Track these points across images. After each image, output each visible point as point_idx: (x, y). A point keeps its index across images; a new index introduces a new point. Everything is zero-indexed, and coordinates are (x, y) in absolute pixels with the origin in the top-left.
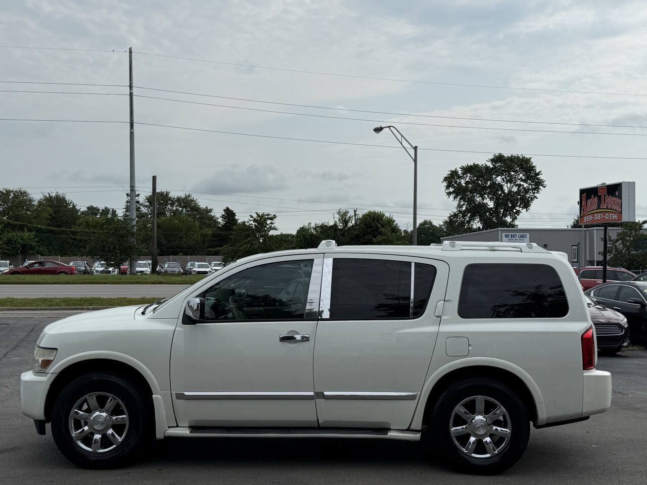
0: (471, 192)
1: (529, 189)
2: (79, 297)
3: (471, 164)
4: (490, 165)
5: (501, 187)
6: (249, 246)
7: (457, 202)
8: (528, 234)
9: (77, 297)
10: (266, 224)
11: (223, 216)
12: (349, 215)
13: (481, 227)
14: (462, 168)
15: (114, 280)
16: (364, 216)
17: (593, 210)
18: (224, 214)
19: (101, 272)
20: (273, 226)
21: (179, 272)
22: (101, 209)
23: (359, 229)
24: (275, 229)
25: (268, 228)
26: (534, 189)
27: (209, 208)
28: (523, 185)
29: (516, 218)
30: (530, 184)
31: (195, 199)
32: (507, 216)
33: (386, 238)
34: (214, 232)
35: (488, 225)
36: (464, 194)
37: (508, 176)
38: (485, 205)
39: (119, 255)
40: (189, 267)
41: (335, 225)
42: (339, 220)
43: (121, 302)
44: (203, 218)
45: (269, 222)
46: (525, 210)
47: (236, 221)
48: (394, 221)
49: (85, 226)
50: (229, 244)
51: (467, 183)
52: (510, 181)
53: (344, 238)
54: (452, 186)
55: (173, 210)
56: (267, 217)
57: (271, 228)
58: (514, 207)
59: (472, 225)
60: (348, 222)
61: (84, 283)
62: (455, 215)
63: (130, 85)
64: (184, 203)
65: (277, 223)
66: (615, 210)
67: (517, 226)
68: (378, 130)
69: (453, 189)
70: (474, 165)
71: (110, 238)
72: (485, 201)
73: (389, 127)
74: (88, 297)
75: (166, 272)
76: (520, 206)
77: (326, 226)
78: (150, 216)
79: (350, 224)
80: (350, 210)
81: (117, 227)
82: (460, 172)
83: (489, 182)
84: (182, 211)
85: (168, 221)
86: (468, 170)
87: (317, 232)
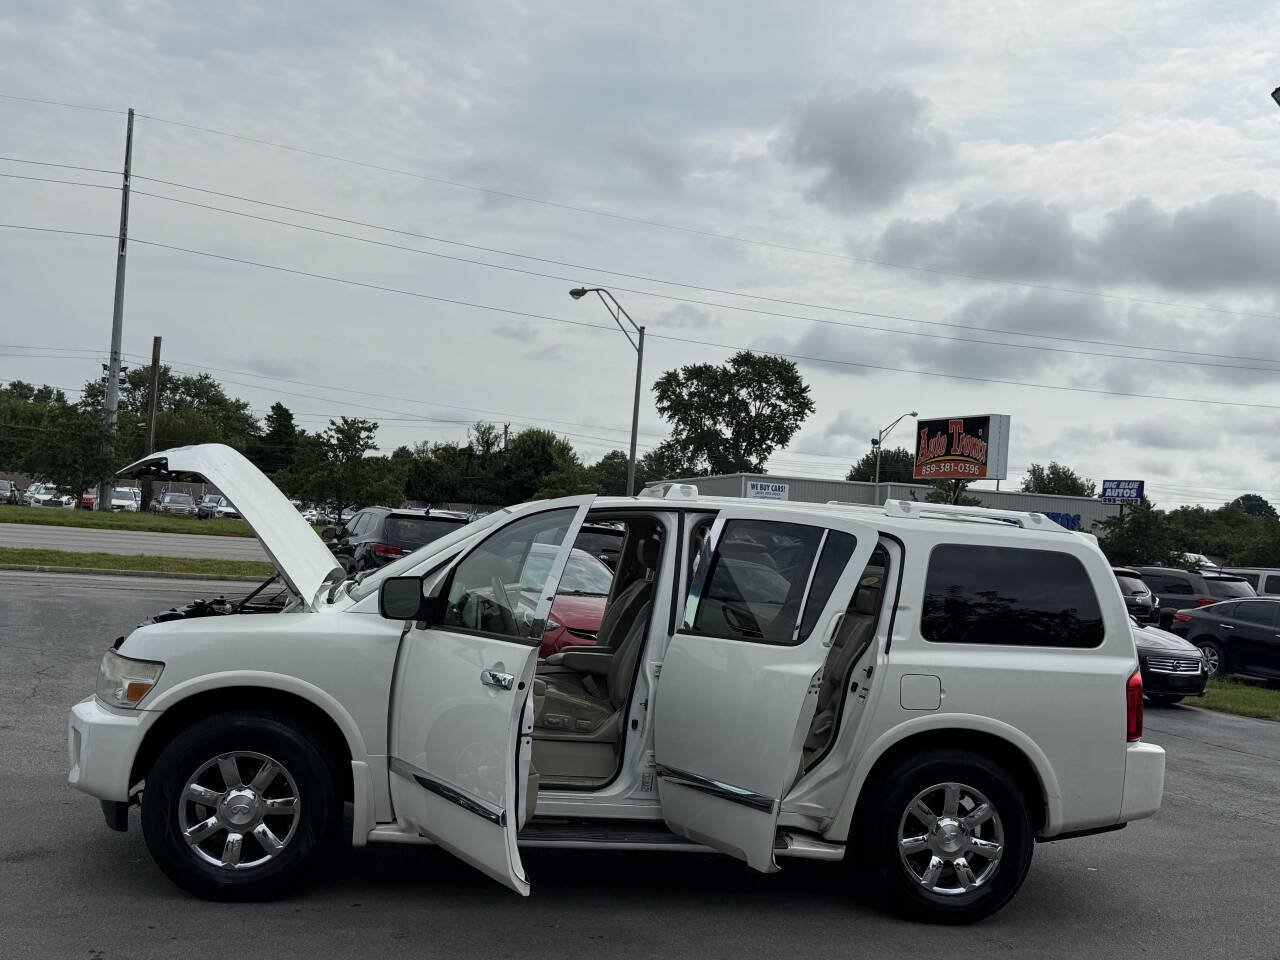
0: (698, 411)
1: (788, 413)
2: (20, 547)
3: (699, 363)
4: (730, 368)
5: (745, 405)
6: (326, 474)
7: (674, 425)
8: (787, 486)
9: (15, 547)
10: (359, 438)
11: (269, 418)
12: (495, 432)
13: (709, 469)
14: (685, 370)
15: (78, 520)
16: (521, 437)
17: (939, 456)
18: (271, 413)
19: (46, 503)
20: (370, 442)
21: (191, 512)
22: (36, 388)
23: (512, 458)
24: (375, 448)
25: (362, 446)
26: (795, 414)
27: (242, 402)
28: (780, 406)
29: (765, 458)
30: (791, 405)
31: (216, 383)
32: (751, 454)
33: (565, 476)
34: (251, 445)
35: (721, 466)
36: (685, 412)
37: (758, 389)
38: (718, 433)
39: (81, 475)
40: (210, 505)
41: (470, 448)
42: (478, 439)
43: (99, 561)
44: (231, 417)
45: (363, 434)
46: (780, 446)
47: (292, 427)
48: (571, 449)
49: (8, 417)
50: (289, 467)
51: (691, 395)
52: (760, 398)
53: (483, 472)
54: (668, 398)
55: (175, 400)
56: (360, 425)
57: (367, 446)
58: (763, 439)
59: (696, 465)
60: (493, 444)
61: (22, 522)
62: (669, 446)
63: (126, 171)
64: (196, 388)
65: (378, 437)
66: (976, 459)
67: (766, 471)
68: (577, 293)
69: (669, 403)
70: (705, 366)
71: (67, 442)
72: (718, 427)
73: (597, 290)
74: (36, 548)
75: (167, 511)
76: (772, 440)
77: (454, 449)
78: (130, 408)
79: (495, 449)
80: (497, 426)
81: (82, 424)
82: (681, 376)
83: (727, 396)
84: (192, 402)
85: (166, 419)
86: (695, 373)
87: (436, 457)
